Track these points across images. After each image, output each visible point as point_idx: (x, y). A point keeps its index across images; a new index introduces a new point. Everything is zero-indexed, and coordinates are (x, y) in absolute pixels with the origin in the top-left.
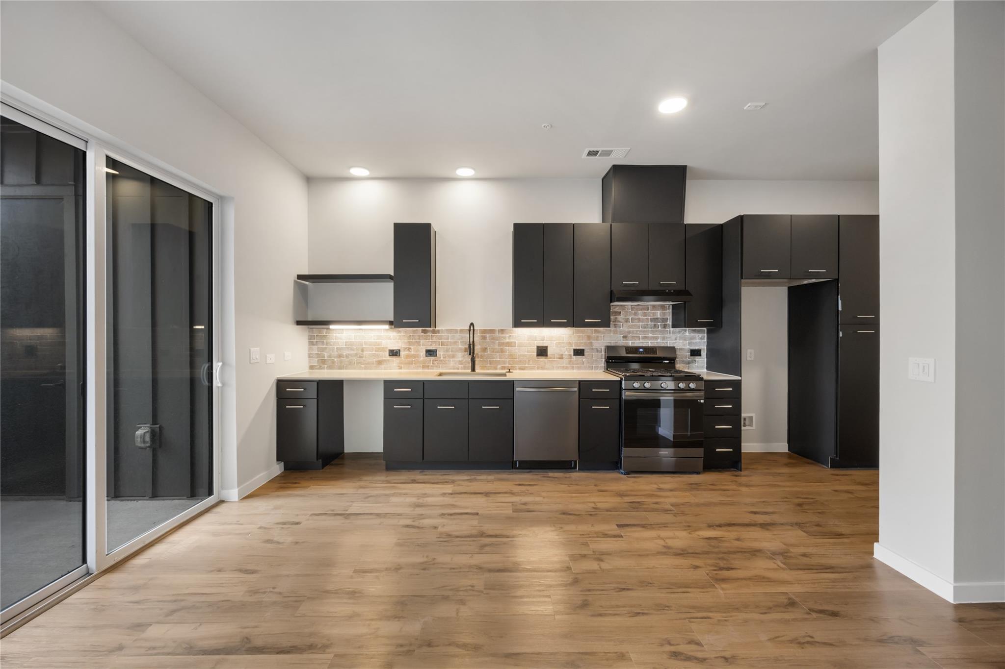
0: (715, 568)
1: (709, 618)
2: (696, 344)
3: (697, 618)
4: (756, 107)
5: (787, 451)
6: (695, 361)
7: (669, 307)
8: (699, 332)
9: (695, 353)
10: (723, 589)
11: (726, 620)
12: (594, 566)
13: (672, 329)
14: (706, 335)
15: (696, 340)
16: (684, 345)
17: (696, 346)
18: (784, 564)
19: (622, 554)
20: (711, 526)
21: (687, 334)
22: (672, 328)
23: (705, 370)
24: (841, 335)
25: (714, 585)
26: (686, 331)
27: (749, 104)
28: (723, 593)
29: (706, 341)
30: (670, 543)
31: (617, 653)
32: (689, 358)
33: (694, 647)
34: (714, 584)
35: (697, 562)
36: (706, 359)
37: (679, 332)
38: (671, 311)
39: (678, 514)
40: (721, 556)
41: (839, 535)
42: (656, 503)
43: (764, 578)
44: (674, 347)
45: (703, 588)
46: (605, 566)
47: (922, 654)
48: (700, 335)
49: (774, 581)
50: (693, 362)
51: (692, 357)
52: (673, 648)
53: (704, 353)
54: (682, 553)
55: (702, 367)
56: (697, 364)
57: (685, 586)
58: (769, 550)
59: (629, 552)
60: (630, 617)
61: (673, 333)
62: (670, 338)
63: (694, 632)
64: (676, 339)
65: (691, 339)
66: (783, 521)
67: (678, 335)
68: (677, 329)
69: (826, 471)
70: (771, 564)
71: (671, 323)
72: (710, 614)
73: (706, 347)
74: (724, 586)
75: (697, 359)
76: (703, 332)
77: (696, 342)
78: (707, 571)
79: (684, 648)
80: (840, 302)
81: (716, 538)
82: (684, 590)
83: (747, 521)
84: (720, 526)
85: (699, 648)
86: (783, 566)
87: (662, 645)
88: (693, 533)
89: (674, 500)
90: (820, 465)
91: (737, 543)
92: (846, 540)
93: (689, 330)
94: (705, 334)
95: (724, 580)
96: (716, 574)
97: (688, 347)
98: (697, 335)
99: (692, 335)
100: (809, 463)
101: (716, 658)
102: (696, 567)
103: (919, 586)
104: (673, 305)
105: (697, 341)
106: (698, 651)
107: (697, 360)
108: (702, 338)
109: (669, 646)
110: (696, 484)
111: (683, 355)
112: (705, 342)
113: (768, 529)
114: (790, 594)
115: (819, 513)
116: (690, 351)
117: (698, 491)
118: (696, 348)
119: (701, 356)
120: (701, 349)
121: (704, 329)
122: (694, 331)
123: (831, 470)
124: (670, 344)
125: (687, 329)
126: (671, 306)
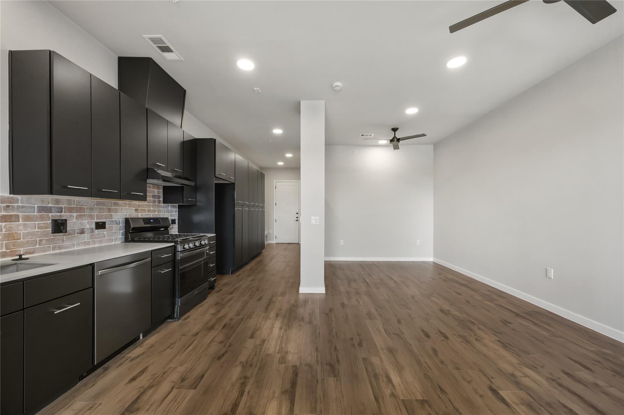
2: (174, 215)
4: (258, 91)
6: (173, 227)
13: (163, 205)
16: (169, 216)
21: (170, 208)
22: (163, 203)
23: (178, 233)
24: (235, 210)
29: (177, 213)
36: (178, 226)
37: (166, 207)
38: (162, 191)
44: (167, 218)
51: (172, 225)
53: (177, 222)
55: (176, 231)
56: (174, 230)
61: (163, 207)
62: (163, 211)
64: (165, 212)
65: (172, 212)
67: (166, 209)
68: (166, 205)
71: (162, 200)
73: (177, 217)
80: (235, 194)
94: (177, 208)
98: (174, 209)
99: (172, 209)
104: (164, 187)
105: (174, 213)
107: (174, 226)
108: (176, 212)
116: (172, 220)
118: (173, 218)
119: (175, 224)
120: (175, 220)
121: (177, 205)
122: (173, 206)
123: (232, 275)
124: (162, 216)
125: (170, 204)
126: (162, 187)
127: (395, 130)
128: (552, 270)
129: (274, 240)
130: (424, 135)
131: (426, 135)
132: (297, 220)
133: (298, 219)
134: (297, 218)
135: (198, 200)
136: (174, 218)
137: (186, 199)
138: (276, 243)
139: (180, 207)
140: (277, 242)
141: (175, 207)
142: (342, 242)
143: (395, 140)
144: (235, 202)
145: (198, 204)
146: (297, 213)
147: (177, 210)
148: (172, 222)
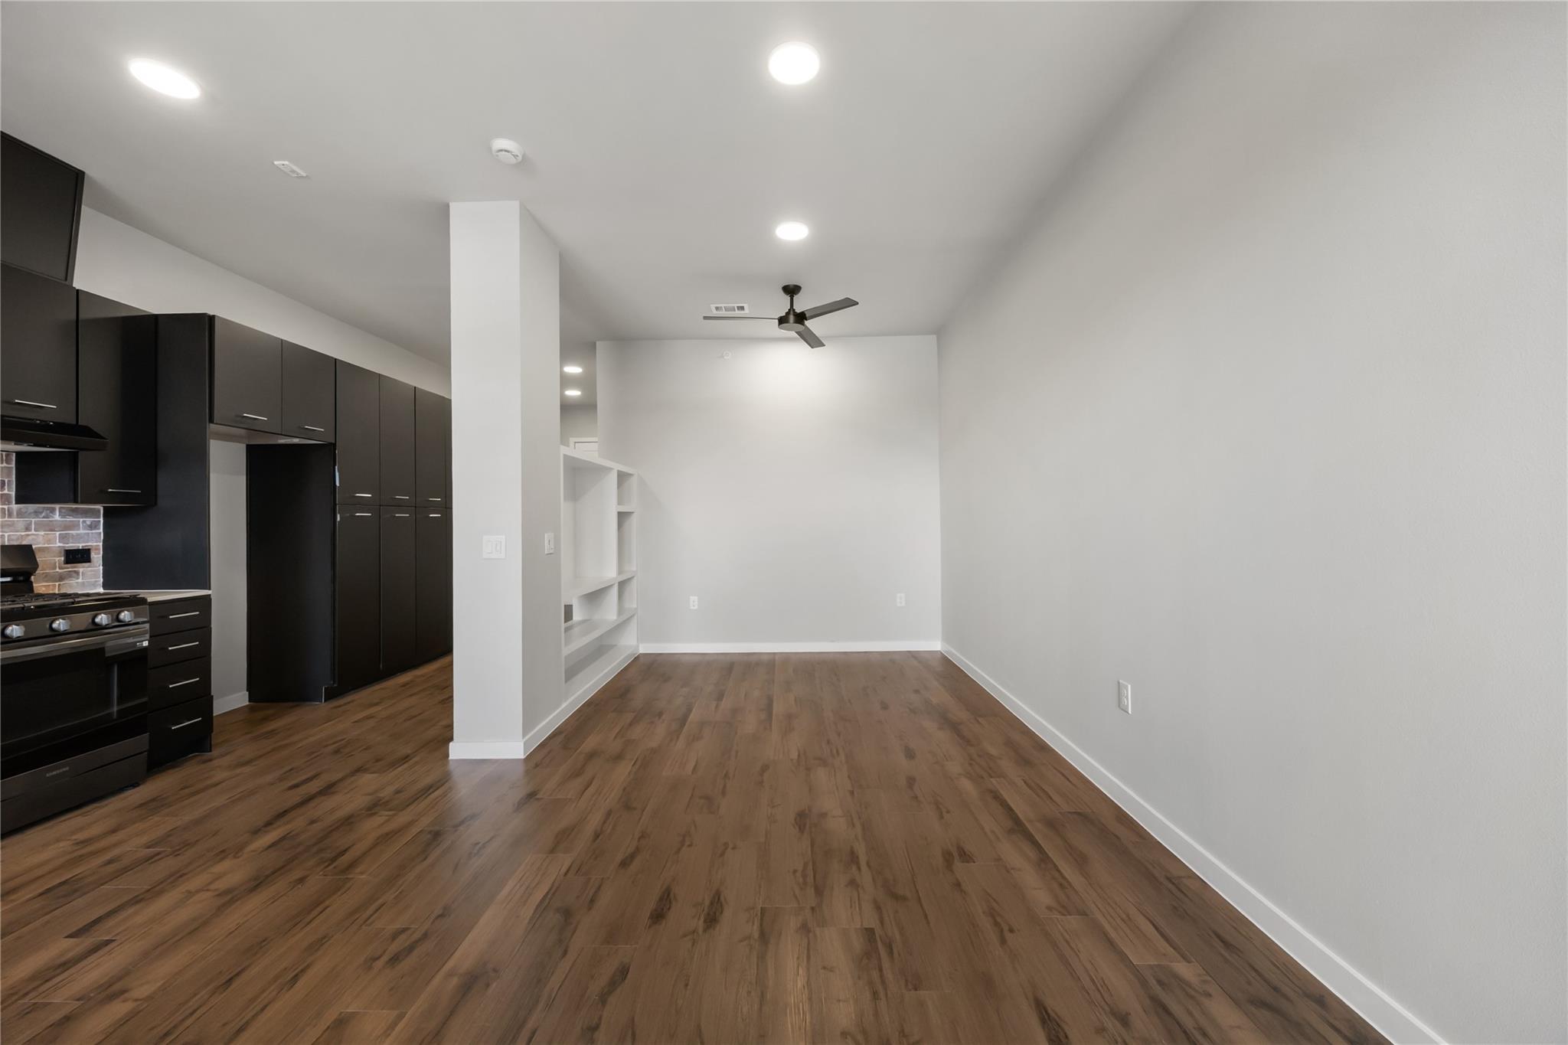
0: (326, 864)
1: (383, 905)
2: (79, 537)
3: (372, 915)
4: (293, 171)
5: (248, 703)
6: (77, 573)
7: (7, 456)
8: (86, 513)
9: (77, 556)
10: (362, 873)
11: (401, 892)
12: (119, 1009)
13: (15, 507)
14: (102, 520)
15: (79, 529)
16: (49, 541)
17: (79, 543)
18: (390, 810)
19: (149, 956)
20: (256, 832)
21: (57, 517)
22: (16, 503)
23: (102, 590)
24: (338, 519)
25: (347, 878)
26: (53, 510)
27: (286, 163)
28: (364, 878)
29: (101, 530)
30: (222, 885)
31: (328, 1027)
32: (62, 568)
33: (403, 937)
34: (345, 877)
35: (296, 874)
36: (101, 568)
37: (37, 513)
38: (13, 465)
39: (179, 850)
40: (315, 849)
41: (406, 758)
42: (110, 862)
43: (387, 834)
44: (30, 546)
45: (339, 890)
46: (142, 991)
47: (542, 799)
48: (89, 521)
49: (399, 831)
50: (71, 576)
51: (69, 565)
52: (385, 958)
53: (97, 557)
54: (257, 883)
55: (94, 585)
56: (80, 580)
57: (317, 904)
58: (361, 810)
59: (162, 944)
60: (289, 989)
61: (20, 514)
62: (9, 526)
63: (384, 929)
64: (28, 529)
65: (67, 527)
66: (340, 776)
67: (33, 520)
68: (31, 507)
69: (322, 708)
70: (377, 820)
71: (13, 494)
72: (380, 901)
73: (101, 544)
74: (358, 870)
75: (82, 568)
76: (96, 513)
77: (78, 535)
78: (321, 873)
79: (395, 947)
80: (337, 474)
81: (283, 839)
82: (319, 909)
83: (297, 799)
84: (269, 824)
85: (409, 932)
86: (391, 813)
87: (370, 968)
88: (239, 854)
89: (145, 839)
90: (308, 703)
91: (317, 826)
92: (415, 759)
93: (60, 508)
94: (99, 517)
95: (352, 865)
96: (335, 867)
97: (59, 544)
98: (81, 520)
99: (71, 519)
100: (292, 707)
101: (432, 923)
102: (302, 880)
103: (497, 761)
104: (19, 454)
105: (82, 531)
106: (411, 935)
107: (81, 570)
108: (92, 528)
109: (377, 962)
110: (153, 800)
111: (50, 560)
112: (100, 533)
113: (333, 793)
114: (426, 829)
115: (365, 749)
116: (63, 553)
117: (170, 806)
118: (77, 545)
119: (90, 561)
120: (89, 549)
121: (100, 508)
122: (74, 510)
123: (326, 703)
124: (8, 540)
125: (57, 506)
126: (14, 454)
127: (791, 291)
128: (1129, 686)
130: (848, 303)
131: (857, 303)
136: (81, 545)
137: (91, 491)
139: (108, 513)
142: (694, 602)
143: (792, 318)
144: (339, 495)
145: (162, 503)
147: (100, 521)
148: (61, 557)
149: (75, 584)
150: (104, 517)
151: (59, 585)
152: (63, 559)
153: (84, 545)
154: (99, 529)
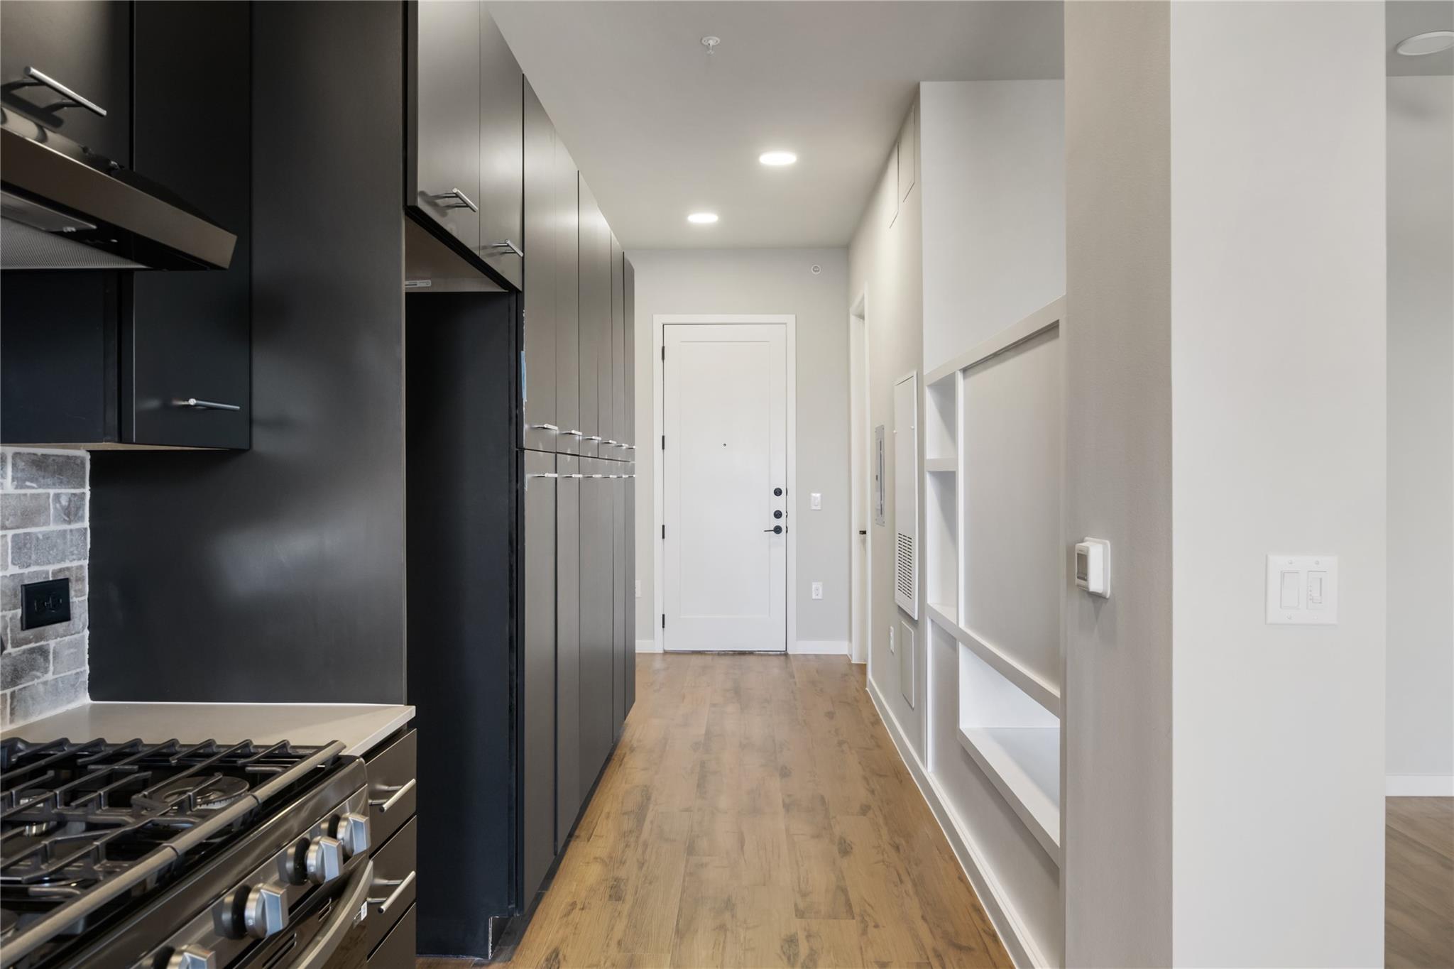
2: (48, 547)
6: (43, 652)
8: (58, 472)
9: (46, 605)
14: (87, 490)
15: (47, 523)
21: (8, 484)
23: (86, 700)
26: (2, 465)
29: (87, 524)
32: (16, 644)
36: (87, 633)
48: (64, 494)
50: (34, 670)
51: (29, 633)
53: (79, 601)
55: (73, 686)
56: (50, 676)
65: (27, 515)
73: (86, 563)
75: (52, 638)
76: (76, 472)
77: (47, 537)
93: (12, 458)
94: (83, 486)
97: (12, 569)
98: (52, 492)
99: (33, 490)
105: (53, 527)
107: (52, 644)
108: (70, 514)
112: (86, 529)
116: (19, 595)
118: (45, 570)
119: (66, 617)
120: (66, 582)
121: (81, 453)
122: (40, 464)
129: (652, 636)
132: (778, 530)
133: (781, 522)
134: (778, 515)
135: (259, 410)
136: (51, 568)
137: (153, 404)
138: (666, 653)
139: (104, 469)
140: (669, 648)
141: (62, 471)
144: (526, 427)
145: (263, 442)
146: (778, 492)
147: (84, 493)
148: (15, 608)
149: (41, 688)
150: (91, 485)
151: (13, 694)
152: (19, 612)
153: (57, 566)
154: (81, 519)
